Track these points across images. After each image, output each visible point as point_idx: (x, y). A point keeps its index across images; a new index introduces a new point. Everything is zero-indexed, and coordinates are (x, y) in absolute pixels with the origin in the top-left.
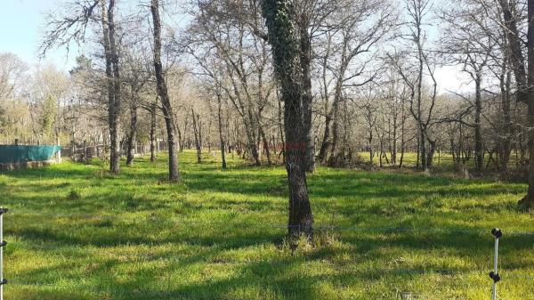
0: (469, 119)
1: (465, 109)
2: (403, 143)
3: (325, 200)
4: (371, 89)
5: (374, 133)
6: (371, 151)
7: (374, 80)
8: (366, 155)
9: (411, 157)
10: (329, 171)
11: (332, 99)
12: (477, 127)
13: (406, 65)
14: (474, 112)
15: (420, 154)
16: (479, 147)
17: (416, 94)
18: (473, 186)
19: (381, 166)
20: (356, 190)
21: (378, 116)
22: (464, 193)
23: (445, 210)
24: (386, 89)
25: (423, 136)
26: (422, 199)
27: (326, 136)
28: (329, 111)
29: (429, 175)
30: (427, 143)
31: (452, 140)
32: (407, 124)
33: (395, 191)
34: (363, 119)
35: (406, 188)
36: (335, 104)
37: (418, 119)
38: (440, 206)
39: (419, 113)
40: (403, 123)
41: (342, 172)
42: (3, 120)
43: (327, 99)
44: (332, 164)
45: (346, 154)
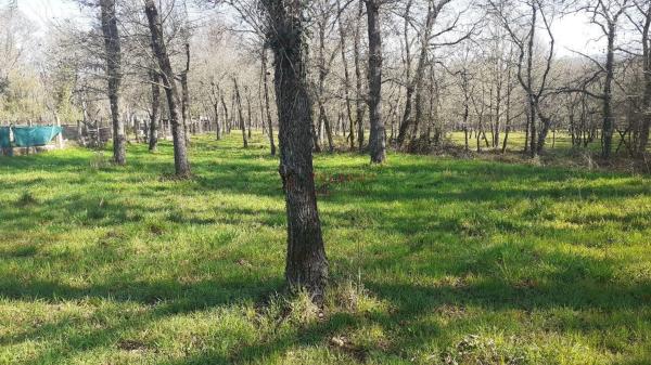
0: (596, 88)
1: (591, 75)
2: (508, 120)
3: (385, 206)
4: (468, 50)
5: (472, 108)
6: (466, 131)
7: (472, 37)
8: (458, 138)
9: (517, 138)
10: (406, 160)
11: (415, 62)
12: (606, 98)
13: (514, 15)
14: (603, 79)
15: (530, 135)
16: (608, 125)
17: (526, 56)
18: (599, 182)
19: (478, 151)
20: (433, 190)
21: (477, 86)
22: (586, 194)
23: (558, 224)
24: (488, 50)
25: (533, 111)
26: (526, 204)
27: (407, 113)
28: (411, 79)
29: (539, 164)
30: (537, 122)
31: (571, 117)
32: (514, 95)
33: (489, 190)
34: (457, 90)
35: (505, 185)
36: (419, 70)
37: (528, 89)
38: (550, 218)
39: (530, 81)
40: (509, 94)
41: (423, 161)
42: (8, 94)
43: (409, 64)
44: (413, 149)
45: (432, 135)
